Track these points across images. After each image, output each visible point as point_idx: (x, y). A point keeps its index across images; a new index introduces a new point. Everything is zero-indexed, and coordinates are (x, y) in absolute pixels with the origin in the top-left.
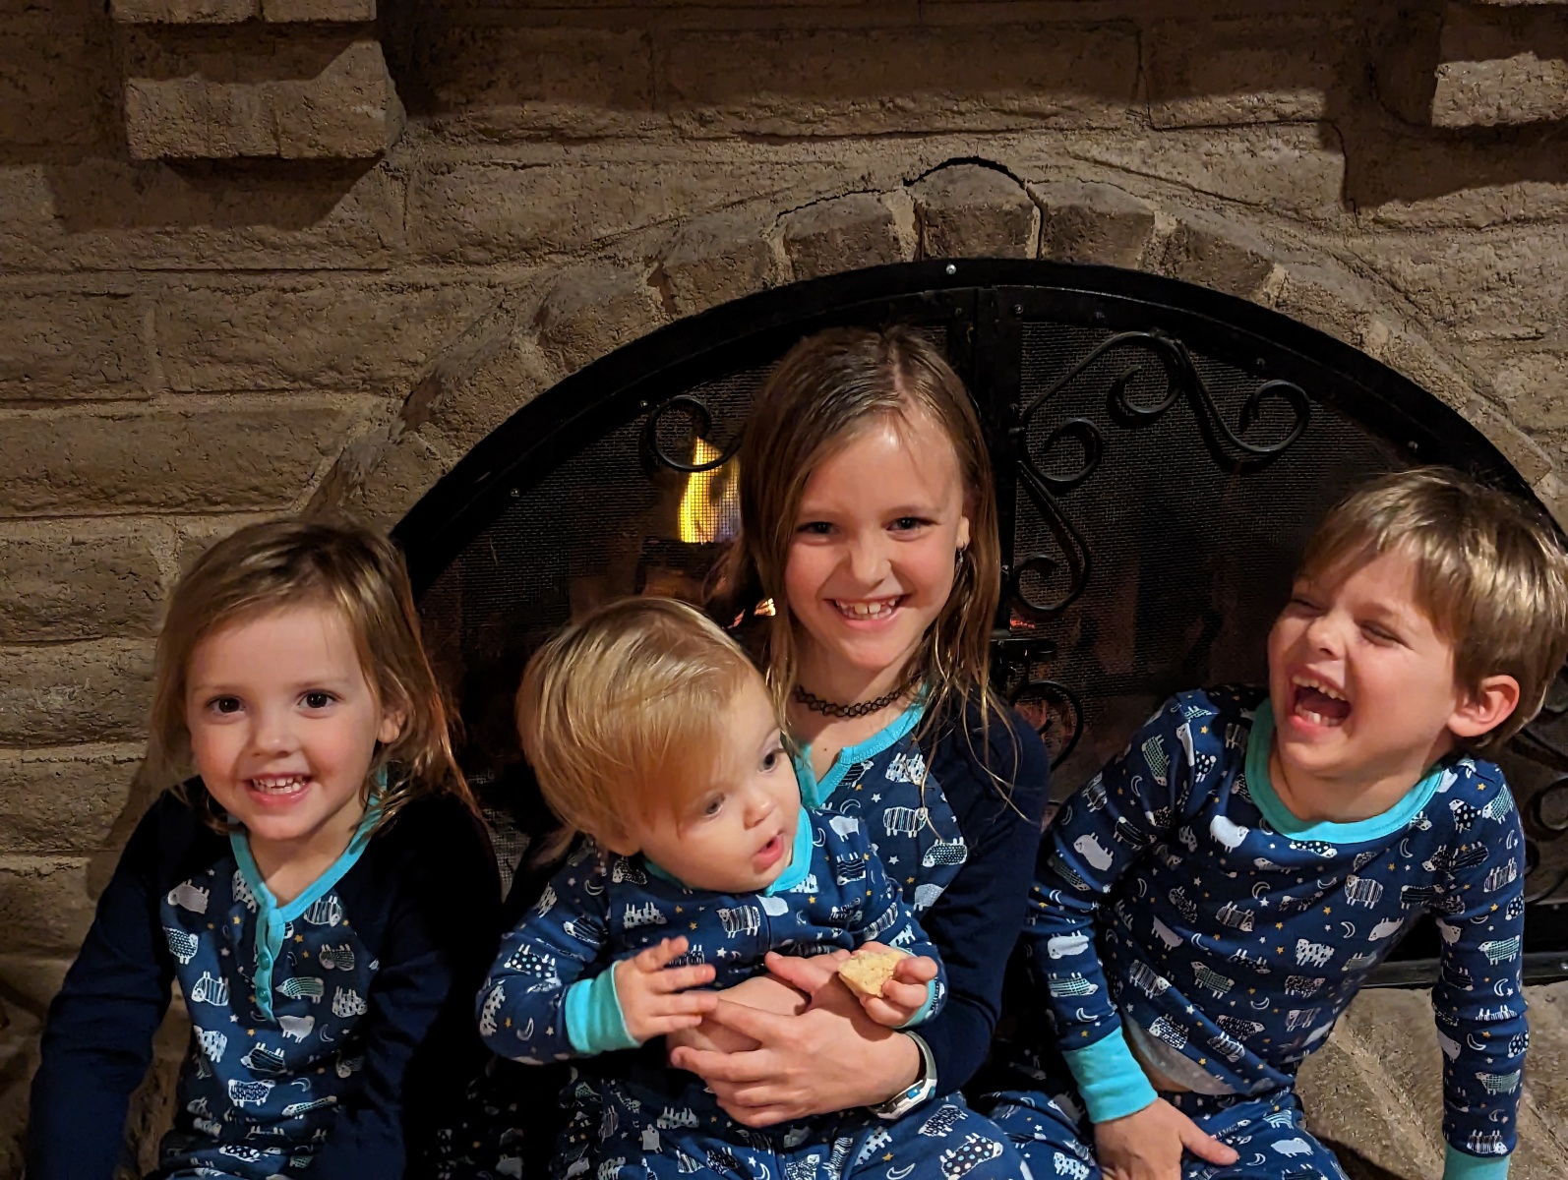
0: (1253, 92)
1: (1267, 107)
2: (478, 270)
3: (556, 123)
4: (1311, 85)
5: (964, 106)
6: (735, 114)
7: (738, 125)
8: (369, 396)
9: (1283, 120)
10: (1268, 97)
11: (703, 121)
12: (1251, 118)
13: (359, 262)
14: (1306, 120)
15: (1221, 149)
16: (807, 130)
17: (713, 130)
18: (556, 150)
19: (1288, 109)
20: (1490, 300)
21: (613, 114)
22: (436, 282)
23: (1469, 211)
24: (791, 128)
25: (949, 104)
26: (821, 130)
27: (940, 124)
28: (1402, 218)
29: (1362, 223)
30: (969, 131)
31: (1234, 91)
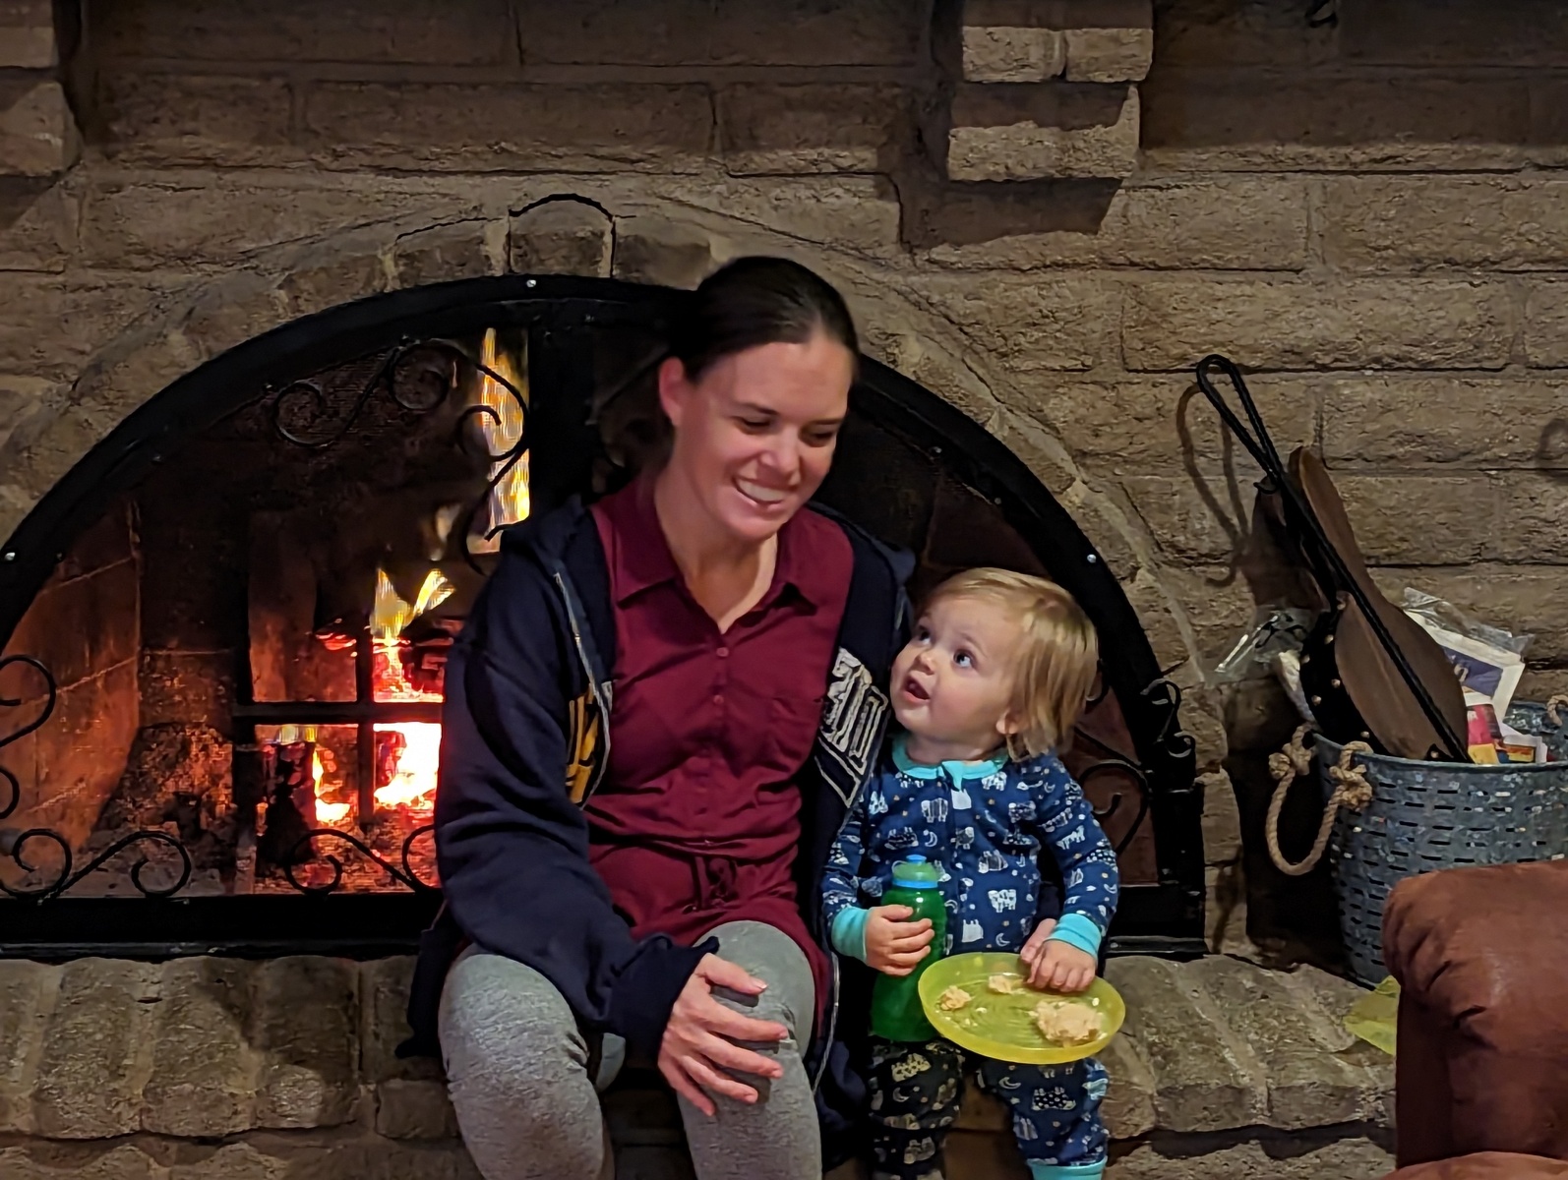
0: (813, 147)
1: (827, 161)
2: (138, 274)
3: (209, 153)
4: (865, 143)
5: (561, 151)
6: (362, 150)
7: (366, 160)
8: (41, 380)
9: (843, 172)
10: (827, 152)
11: (337, 156)
12: (814, 170)
13: (38, 264)
14: (861, 173)
15: (789, 194)
16: (426, 166)
17: (344, 163)
18: (209, 176)
19: (845, 163)
20: (1037, 335)
21: (259, 148)
22: (103, 283)
23: (1012, 256)
24: (411, 164)
25: (546, 149)
26: (437, 166)
27: (541, 165)
28: (954, 259)
29: (919, 263)
30: (567, 172)
31: (797, 146)
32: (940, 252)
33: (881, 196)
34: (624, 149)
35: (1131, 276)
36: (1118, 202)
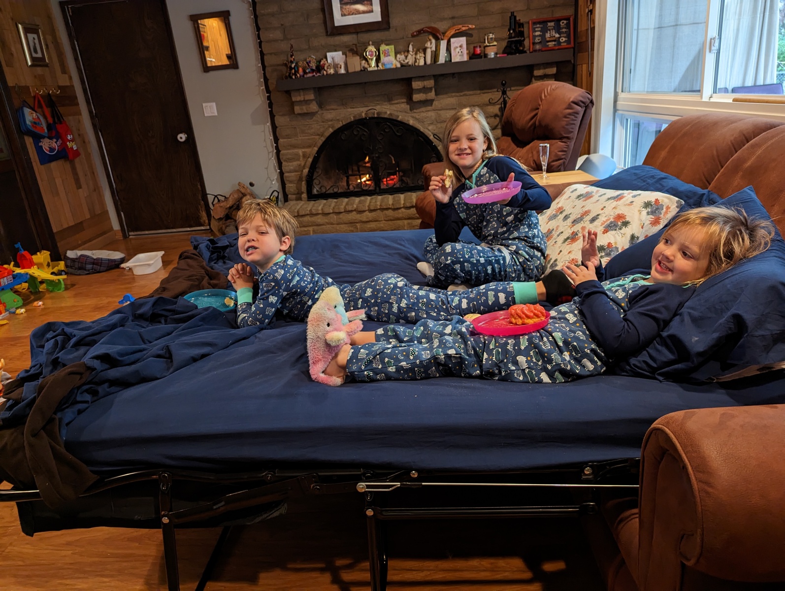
2: (326, 123)
3: (333, 108)
4: (403, 99)
5: (371, 104)
6: (349, 106)
8: (316, 136)
9: (403, 102)
10: (400, 100)
11: (346, 107)
13: (316, 123)
20: (426, 119)
21: (338, 107)
22: (323, 124)
24: (354, 107)
26: (357, 107)
27: (368, 106)
28: (415, 112)
29: (412, 113)
31: (397, 100)
33: (406, 105)
34: (378, 102)
35: (437, 111)
36: (434, 103)
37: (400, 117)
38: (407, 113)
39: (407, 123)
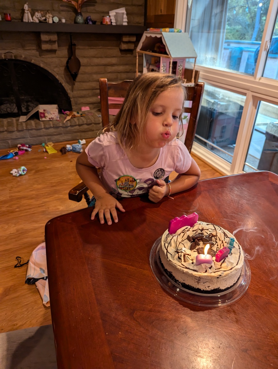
4: (35, 46)
12: (31, 49)
14: (35, 49)
15: (29, 51)
20: (52, 63)
23: (49, 57)
25: (6, 48)
29: (41, 57)
30: (9, 50)
31: (29, 47)
32: (43, 56)
33: (37, 51)
35: (59, 58)
36: (57, 52)
37: (33, 60)
38: (38, 57)
39: (39, 65)
